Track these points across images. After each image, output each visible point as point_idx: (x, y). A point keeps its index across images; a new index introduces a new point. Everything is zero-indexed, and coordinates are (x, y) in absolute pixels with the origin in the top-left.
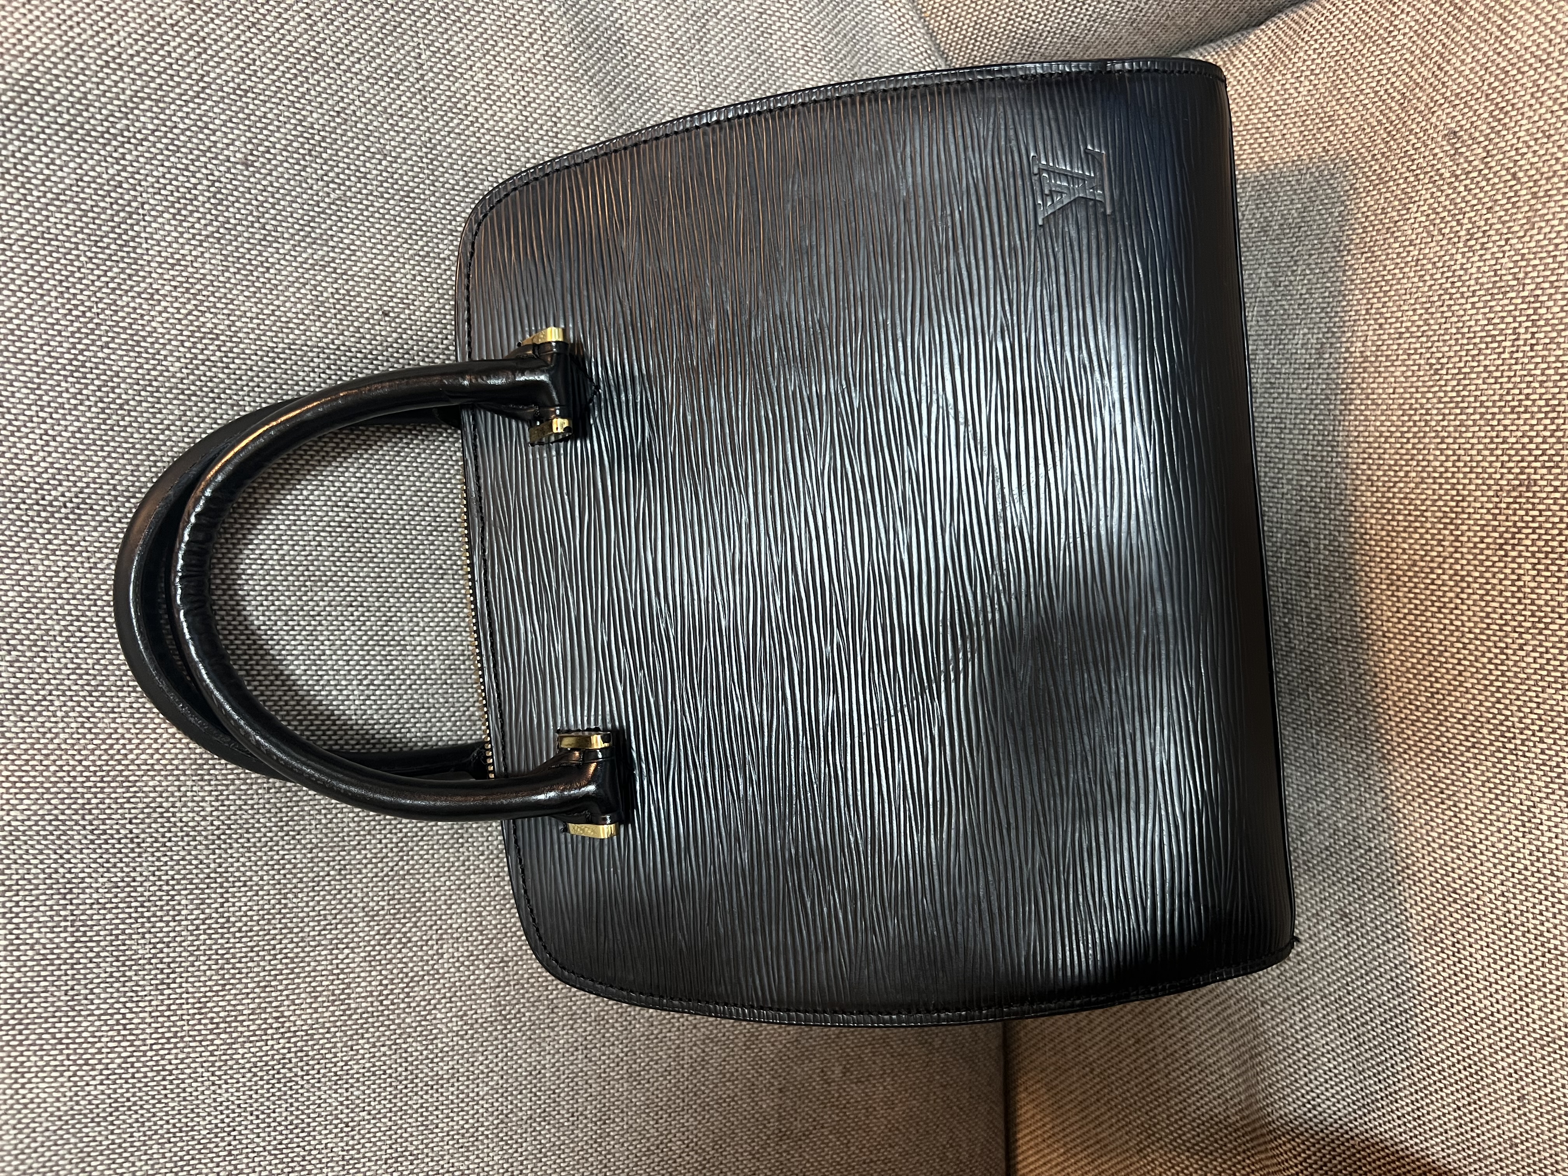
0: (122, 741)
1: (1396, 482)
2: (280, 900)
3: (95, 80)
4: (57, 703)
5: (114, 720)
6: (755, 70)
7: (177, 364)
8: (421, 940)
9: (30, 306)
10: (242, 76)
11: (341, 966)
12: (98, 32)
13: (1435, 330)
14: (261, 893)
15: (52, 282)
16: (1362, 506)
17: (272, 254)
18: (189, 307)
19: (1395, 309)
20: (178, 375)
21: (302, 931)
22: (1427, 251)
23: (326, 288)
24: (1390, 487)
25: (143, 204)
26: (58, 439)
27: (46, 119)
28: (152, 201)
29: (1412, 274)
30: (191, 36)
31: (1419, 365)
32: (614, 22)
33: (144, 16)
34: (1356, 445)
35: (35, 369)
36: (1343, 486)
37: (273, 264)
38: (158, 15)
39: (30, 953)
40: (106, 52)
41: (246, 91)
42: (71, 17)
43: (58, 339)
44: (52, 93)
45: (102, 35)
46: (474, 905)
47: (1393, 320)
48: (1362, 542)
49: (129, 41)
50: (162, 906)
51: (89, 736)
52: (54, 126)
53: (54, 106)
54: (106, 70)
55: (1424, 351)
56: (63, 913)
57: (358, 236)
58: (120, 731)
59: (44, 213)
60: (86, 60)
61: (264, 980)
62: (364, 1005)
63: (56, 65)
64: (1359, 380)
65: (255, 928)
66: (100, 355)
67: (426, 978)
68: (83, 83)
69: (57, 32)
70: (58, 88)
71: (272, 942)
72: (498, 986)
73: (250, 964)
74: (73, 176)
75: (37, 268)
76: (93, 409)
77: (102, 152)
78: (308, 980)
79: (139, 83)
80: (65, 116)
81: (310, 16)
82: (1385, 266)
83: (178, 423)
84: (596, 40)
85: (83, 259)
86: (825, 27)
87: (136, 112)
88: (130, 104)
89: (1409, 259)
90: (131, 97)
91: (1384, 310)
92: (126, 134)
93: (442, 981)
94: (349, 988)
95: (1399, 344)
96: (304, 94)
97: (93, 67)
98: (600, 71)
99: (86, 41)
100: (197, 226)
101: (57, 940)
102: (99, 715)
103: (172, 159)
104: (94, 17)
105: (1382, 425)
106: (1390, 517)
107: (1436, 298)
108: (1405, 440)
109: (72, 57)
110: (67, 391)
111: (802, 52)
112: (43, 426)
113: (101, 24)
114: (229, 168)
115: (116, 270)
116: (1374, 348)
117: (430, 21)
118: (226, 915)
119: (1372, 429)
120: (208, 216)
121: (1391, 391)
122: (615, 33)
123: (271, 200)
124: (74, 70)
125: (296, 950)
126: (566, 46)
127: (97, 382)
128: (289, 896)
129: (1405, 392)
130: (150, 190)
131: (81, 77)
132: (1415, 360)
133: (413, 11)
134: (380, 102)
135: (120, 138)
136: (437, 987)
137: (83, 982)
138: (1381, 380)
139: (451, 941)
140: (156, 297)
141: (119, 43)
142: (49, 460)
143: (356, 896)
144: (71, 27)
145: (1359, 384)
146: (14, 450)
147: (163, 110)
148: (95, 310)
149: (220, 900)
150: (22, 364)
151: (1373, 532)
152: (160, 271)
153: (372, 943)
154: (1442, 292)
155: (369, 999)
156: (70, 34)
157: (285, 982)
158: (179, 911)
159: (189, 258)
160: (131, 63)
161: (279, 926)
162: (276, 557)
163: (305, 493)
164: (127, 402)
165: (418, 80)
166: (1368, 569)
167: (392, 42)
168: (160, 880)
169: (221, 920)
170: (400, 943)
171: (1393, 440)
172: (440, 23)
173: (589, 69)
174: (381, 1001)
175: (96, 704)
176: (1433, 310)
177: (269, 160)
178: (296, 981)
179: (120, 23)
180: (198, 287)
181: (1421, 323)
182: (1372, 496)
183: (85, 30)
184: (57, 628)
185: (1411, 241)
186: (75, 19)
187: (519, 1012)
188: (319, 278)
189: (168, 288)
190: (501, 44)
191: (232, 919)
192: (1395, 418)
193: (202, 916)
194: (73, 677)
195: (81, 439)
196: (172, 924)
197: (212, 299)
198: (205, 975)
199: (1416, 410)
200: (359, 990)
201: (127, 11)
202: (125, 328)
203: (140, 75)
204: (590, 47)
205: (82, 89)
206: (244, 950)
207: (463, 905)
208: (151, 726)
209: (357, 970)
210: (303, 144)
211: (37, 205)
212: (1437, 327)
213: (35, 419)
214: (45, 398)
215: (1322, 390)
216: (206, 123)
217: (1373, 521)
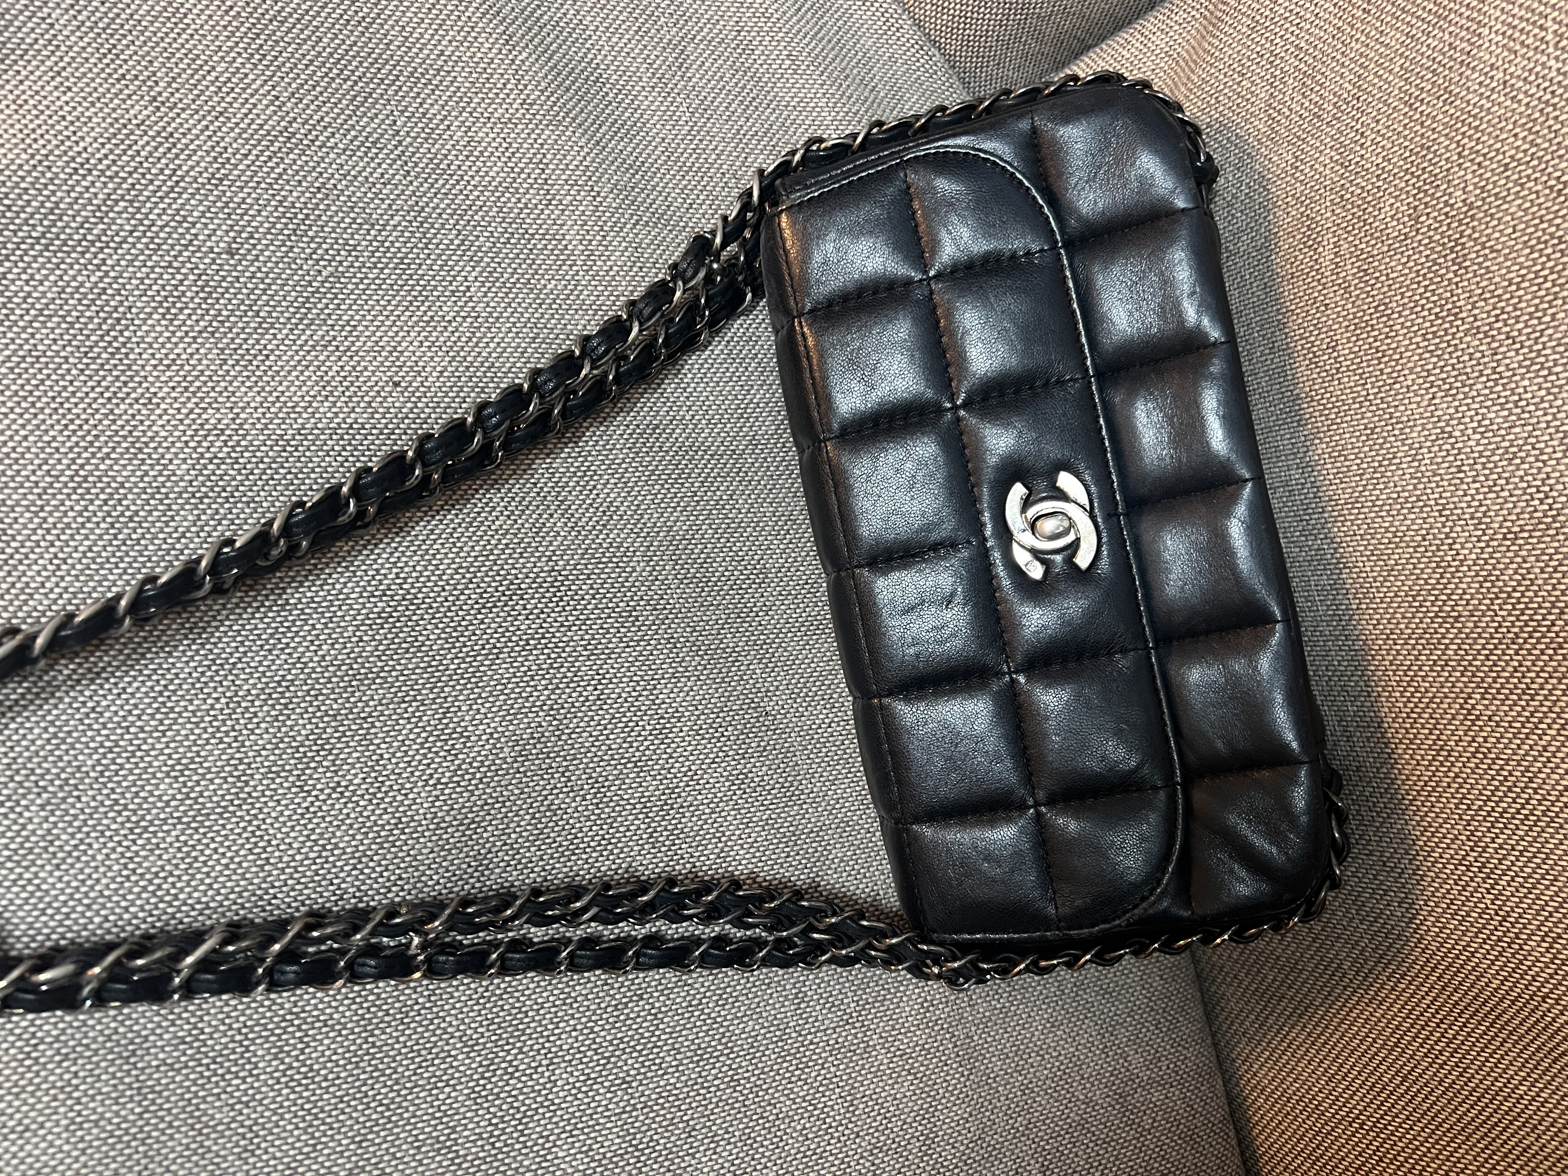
0: (170, 880)
1: (1542, 331)
2: (366, 1038)
3: (65, 188)
4: (96, 846)
5: (160, 857)
6: (743, 88)
7: (184, 467)
8: (530, 1068)
9: (23, 426)
10: (215, 165)
11: (443, 1108)
12: (62, 142)
13: (1545, 149)
14: (344, 1032)
15: (44, 400)
16: (1508, 370)
17: (270, 341)
18: (189, 405)
19: (1491, 142)
20: (187, 478)
21: (395, 1072)
22: (1513, 69)
23: (330, 367)
24: (1537, 338)
25: (130, 308)
26: (69, 561)
27: (20, 234)
28: (139, 304)
29: (1502, 99)
30: (159, 133)
31: (1537, 192)
32: (589, 63)
33: (109, 120)
34: (1483, 304)
35: (36, 491)
36: (1479, 355)
37: (272, 351)
38: (123, 117)
39: (95, 1131)
40: (73, 159)
41: (221, 180)
42: (34, 131)
43: (57, 456)
44: (23, 207)
45: (67, 143)
46: (584, 1020)
47: (1493, 154)
48: (1519, 410)
49: (95, 145)
50: (236, 1060)
51: (133, 878)
52: (29, 241)
53: (26, 220)
54: (75, 177)
55: (1538, 175)
56: (127, 1080)
57: (357, 311)
58: (167, 868)
59: (30, 330)
60: (54, 170)
61: (359, 1134)
62: (474, 1150)
63: (23, 178)
64: (1469, 232)
65: (343, 1075)
66: (102, 467)
67: (541, 1111)
68: (54, 193)
69: (22, 146)
70: (29, 201)
71: (364, 1089)
72: (624, 1112)
73: (341, 1117)
74: (55, 289)
75: (27, 388)
76: (102, 525)
77: (82, 261)
78: (408, 1128)
79: (110, 185)
80: (40, 229)
81: (277, 98)
82: (1468, 102)
83: (193, 529)
84: (573, 83)
85: (74, 372)
86: (807, 34)
87: (111, 215)
88: (104, 208)
89: (1495, 84)
90: (104, 201)
91: (1480, 147)
92: (104, 238)
93: (559, 1113)
94: (454, 1132)
95: (1508, 177)
96: (280, 175)
97: (62, 176)
98: (582, 111)
99: (51, 151)
100: (189, 323)
101: (123, 1113)
102: (142, 853)
103: (154, 258)
104: (58, 127)
105: (1509, 272)
106: (1545, 372)
107: (1537, 115)
108: (1541, 280)
109: (40, 169)
110: (72, 509)
111: (788, 62)
112: (52, 550)
113: (65, 133)
114: (214, 260)
115: (109, 379)
116: (1478, 191)
117: (400, 87)
118: (308, 1062)
119: (1497, 279)
120: (199, 312)
121: (1510, 230)
122: (592, 74)
123: (261, 286)
124: (43, 181)
125: (391, 1095)
126: (542, 91)
127: (102, 496)
128: (377, 1032)
129: (1527, 227)
130: (136, 293)
131: (51, 187)
132: (1530, 189)
133: (382, 80)
134: (360, 172)
135: (98, 244)
136: (555, 1120)
137: (157, 1159)
138: (1495, 222)
139: (563, 1065)
140: (155, 401)
141: (85, 149)
142: (63, 584)
143: (451, 1025)
144: (35, 140)
145: (1470, 236)
146: (24, 579)
147: (139, 210)
148: (92, 422)
149: (300, 1046)
150: (22, 487)
151: (1529, 395)
152: (155, 373)
153: (475, 1077)
154: (1542, 106)
155: (479, 1143)
156: (35, 146)
157: (382, 1134)
158: (256, 1064)
159: (184, 357)
160: (100, 167)
161: (369, 1069)
162: (316, 659)
163: (338, 586)
164: (136, 513)
165: (396, 147)
166: (1533, 440)
167: (365, 114)
168: (231, 1028)
169: (303, 1070)
170: (507, 1073)
171: (1526, 284)
172: (411, 88)
173: (570, 111)
174: (493, 1144)
175: (139, 842)
176: (1538, 128)
177: (254, 245)
178: (395, 1130)
179: (85, 129)
180: (197, 384)
181: (1527, 146)
182: (1517, 354)
183: (49, 141)
184: (89, 763)
185: (1492, 65)
186: (39, 132)
187: (652, 1140)
188: (321, 358)
189: (166, 390)
190: (476, 100)
191: (316, 1067)
192: (1522, 259)
193: (282, 1067)
194: (111, 815)
195: (93, 559)
196: (249, 1080)
197: (212, 394)
198: (292, 1136)
199: (1546, 242)
200: (466, 1133)
201: (90, 118)
202: (125, 437)
203: (111, 178)
204: (568, 90)
205: (53, 199)
206: (333, 1101)
207: (572, 1022)
208: (202, 859)
209: (462, 1110)
210: (286, 224)
211: (21, 324)
212: (1547, 145)
213: (42, 544)
214: (50, 520)
215: (1427, 256)
216: (184, 217)
217: (1526, 383)
